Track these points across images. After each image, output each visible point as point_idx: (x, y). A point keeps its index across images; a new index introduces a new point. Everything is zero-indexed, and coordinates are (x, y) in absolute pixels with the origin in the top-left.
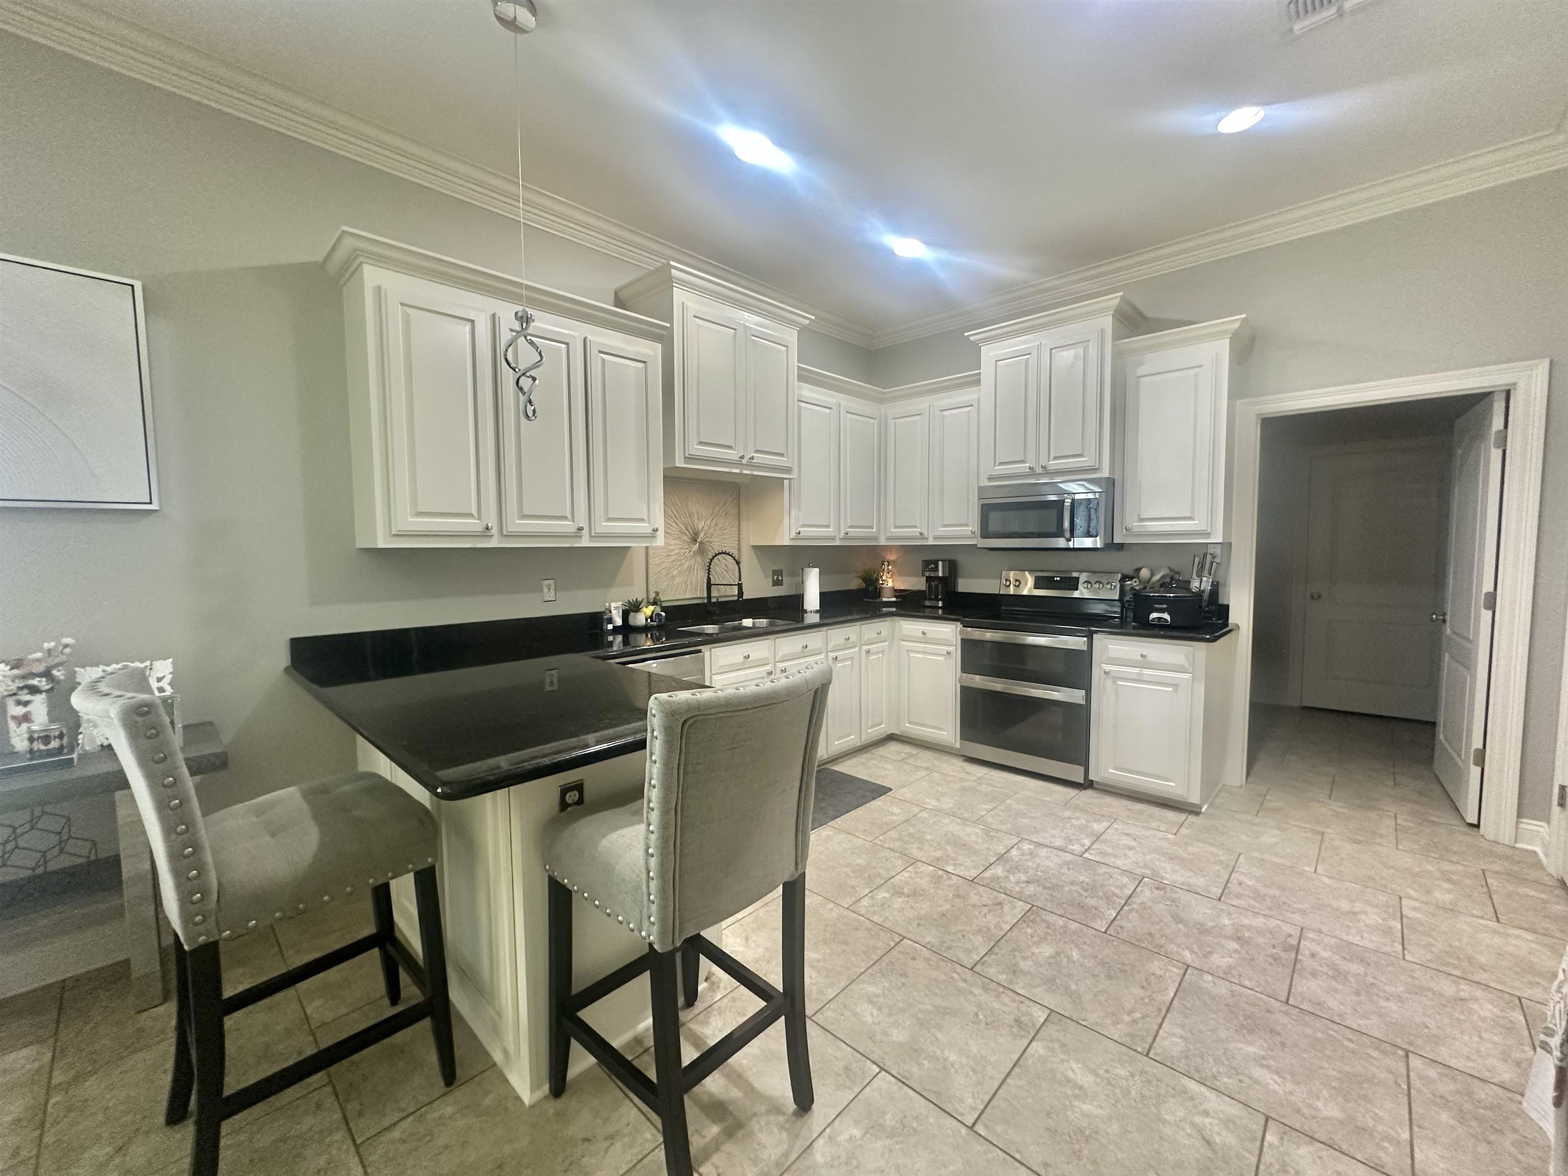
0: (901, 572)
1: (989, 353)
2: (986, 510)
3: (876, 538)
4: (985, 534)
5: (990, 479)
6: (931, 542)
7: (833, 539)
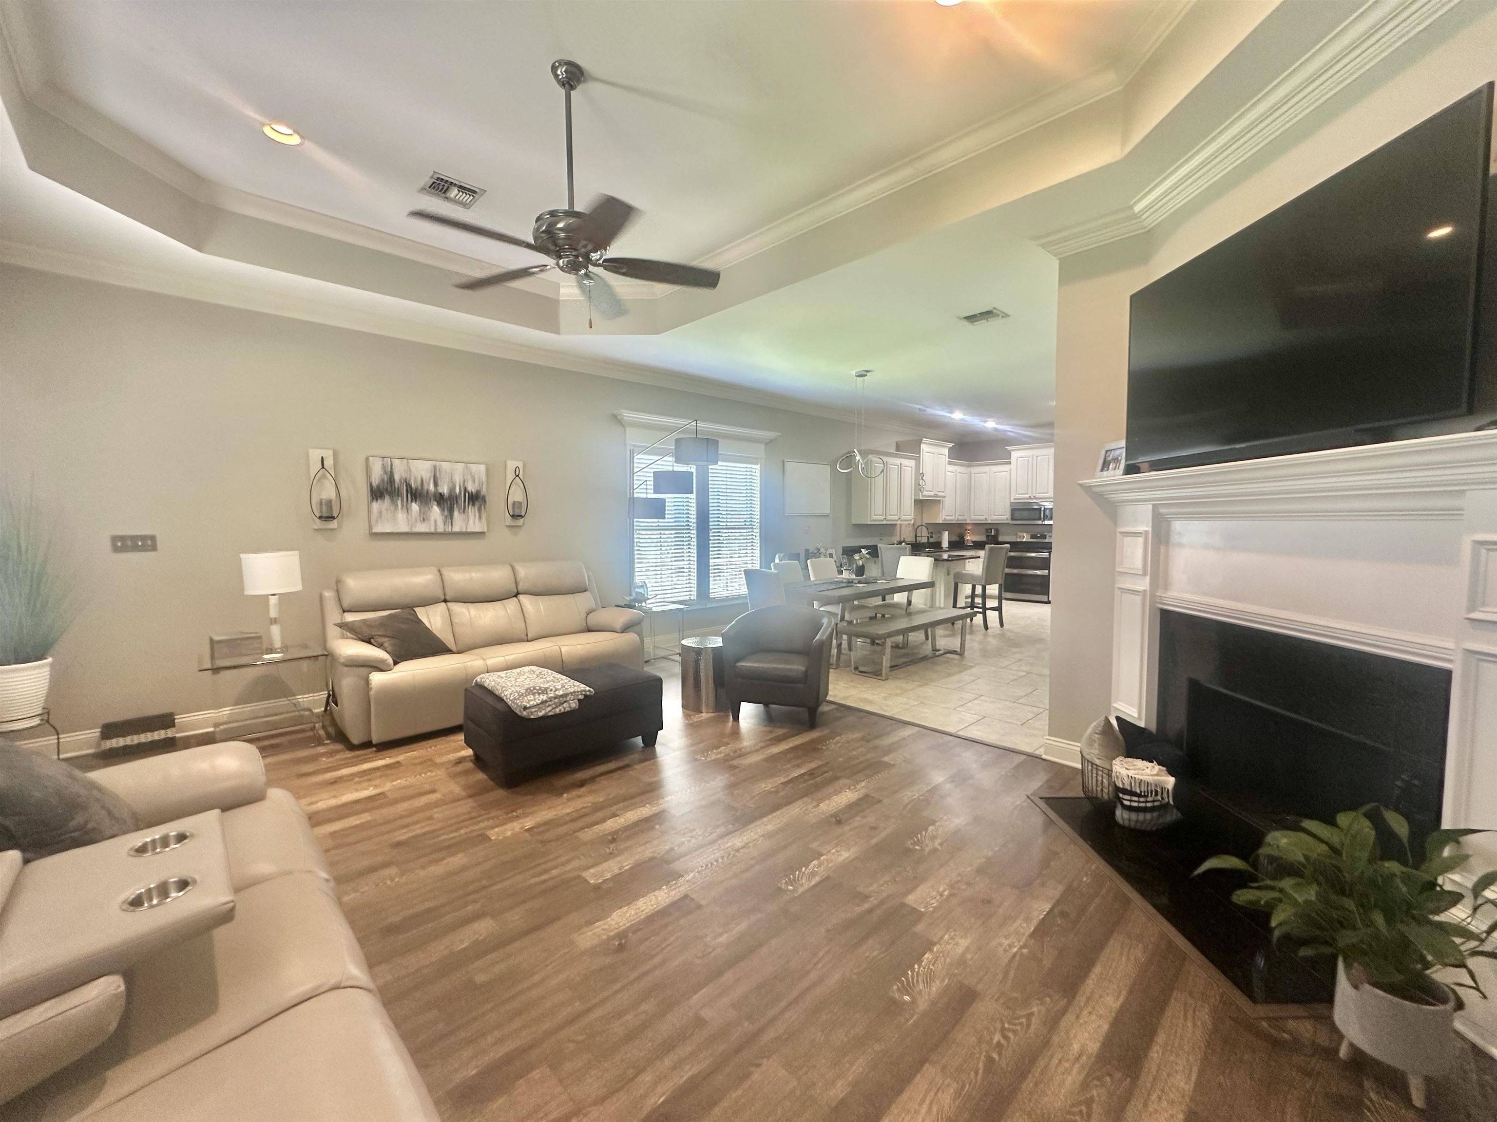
0: (973, 533)
1: (1015, 455)
2: (1013, 511)
3: (966, 520)
4: (1012, 519)
5: (1015, 499)
6: (989, 522)
7: (953, 520)
